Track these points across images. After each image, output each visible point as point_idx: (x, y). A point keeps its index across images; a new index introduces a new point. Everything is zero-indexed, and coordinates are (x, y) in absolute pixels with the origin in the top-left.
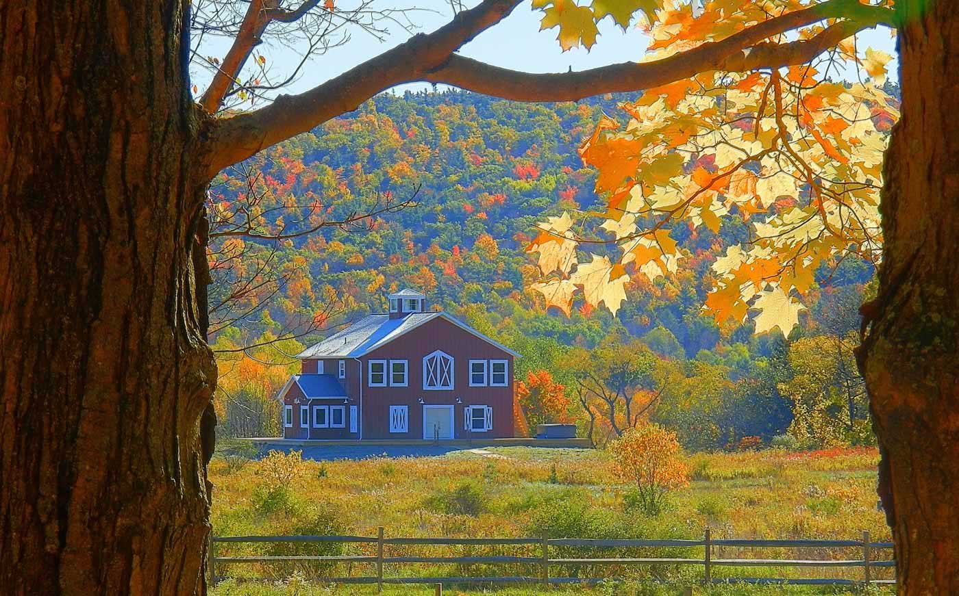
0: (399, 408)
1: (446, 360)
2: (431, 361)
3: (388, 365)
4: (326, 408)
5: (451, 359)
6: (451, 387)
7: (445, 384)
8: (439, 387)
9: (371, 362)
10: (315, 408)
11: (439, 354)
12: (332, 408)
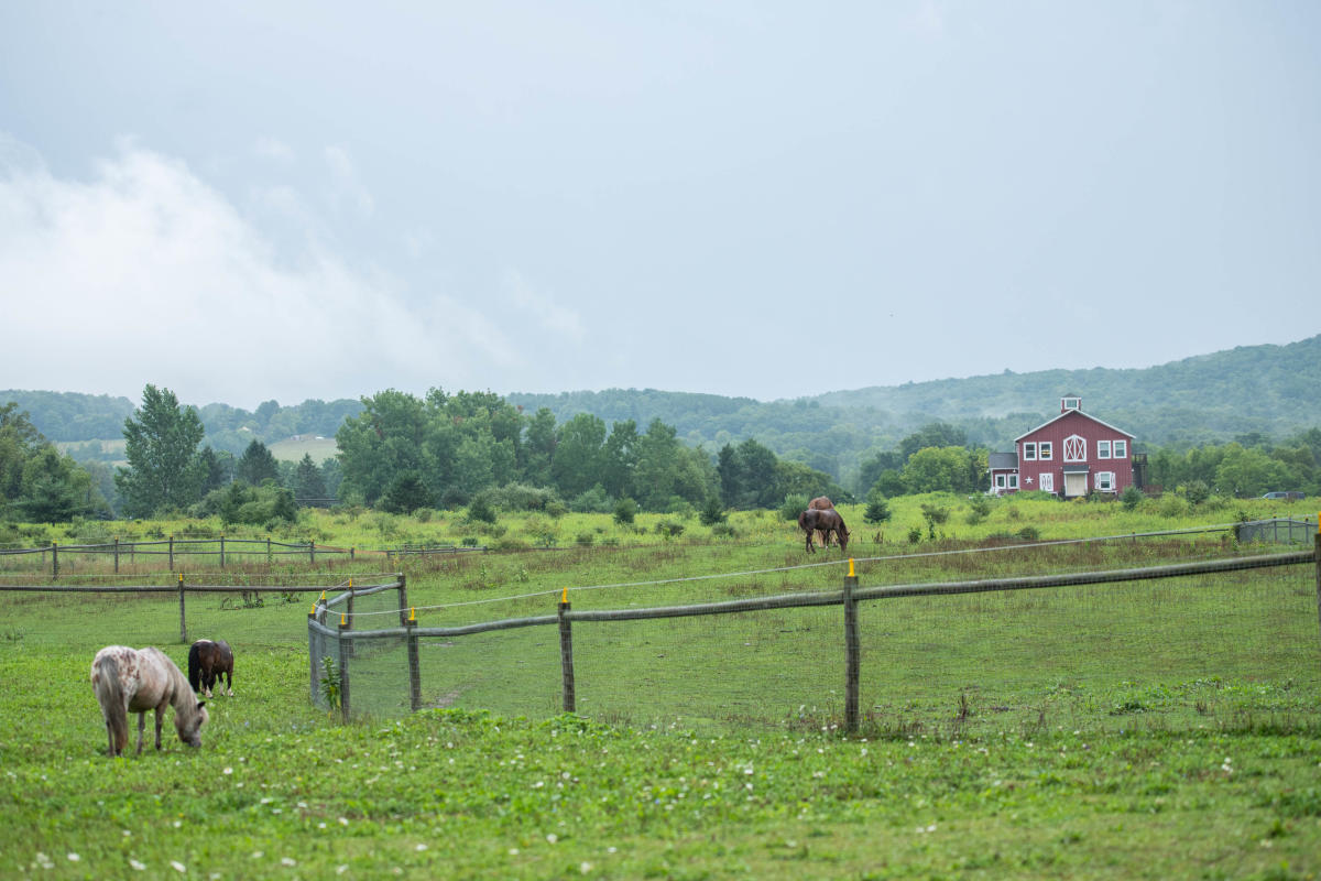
0: (1046, 475)
1: (1080, 442)
2: (1069, 442)
3: (1038, 445)
4: (1004, 476)
5: (1084, 441)
6: (1085, 460)
7: (1080, 457)
8: (1075, 460)
9: (1025, 444)
10: (997, 476)
11: (1075, 437)
12: (1009, 475)
